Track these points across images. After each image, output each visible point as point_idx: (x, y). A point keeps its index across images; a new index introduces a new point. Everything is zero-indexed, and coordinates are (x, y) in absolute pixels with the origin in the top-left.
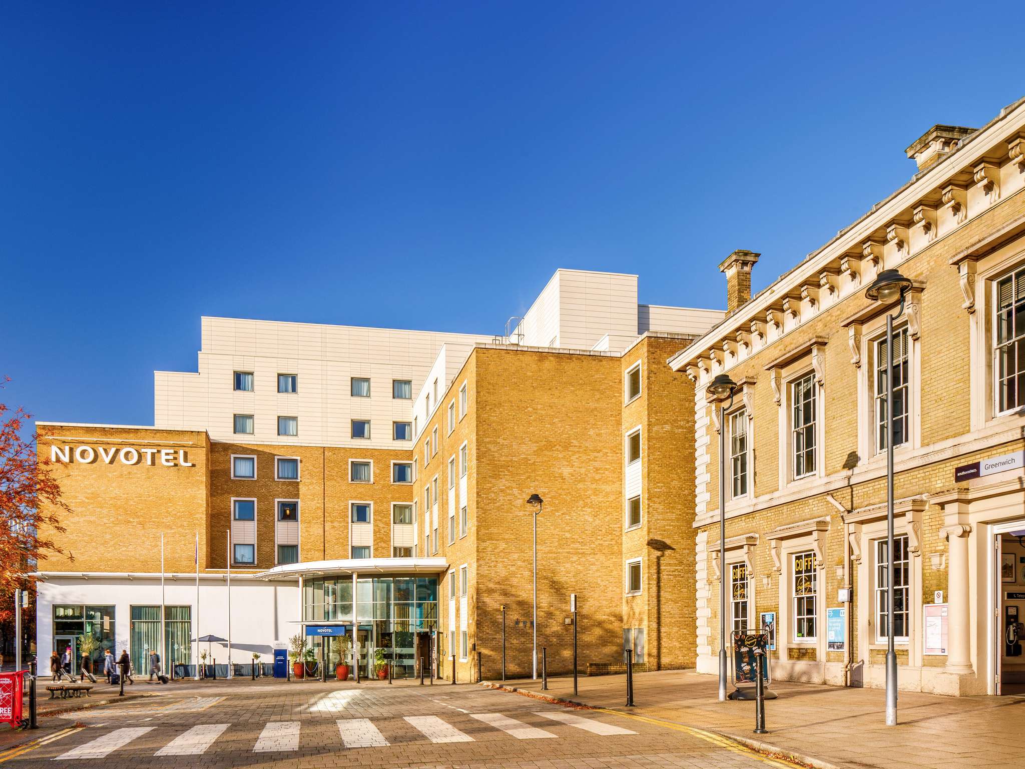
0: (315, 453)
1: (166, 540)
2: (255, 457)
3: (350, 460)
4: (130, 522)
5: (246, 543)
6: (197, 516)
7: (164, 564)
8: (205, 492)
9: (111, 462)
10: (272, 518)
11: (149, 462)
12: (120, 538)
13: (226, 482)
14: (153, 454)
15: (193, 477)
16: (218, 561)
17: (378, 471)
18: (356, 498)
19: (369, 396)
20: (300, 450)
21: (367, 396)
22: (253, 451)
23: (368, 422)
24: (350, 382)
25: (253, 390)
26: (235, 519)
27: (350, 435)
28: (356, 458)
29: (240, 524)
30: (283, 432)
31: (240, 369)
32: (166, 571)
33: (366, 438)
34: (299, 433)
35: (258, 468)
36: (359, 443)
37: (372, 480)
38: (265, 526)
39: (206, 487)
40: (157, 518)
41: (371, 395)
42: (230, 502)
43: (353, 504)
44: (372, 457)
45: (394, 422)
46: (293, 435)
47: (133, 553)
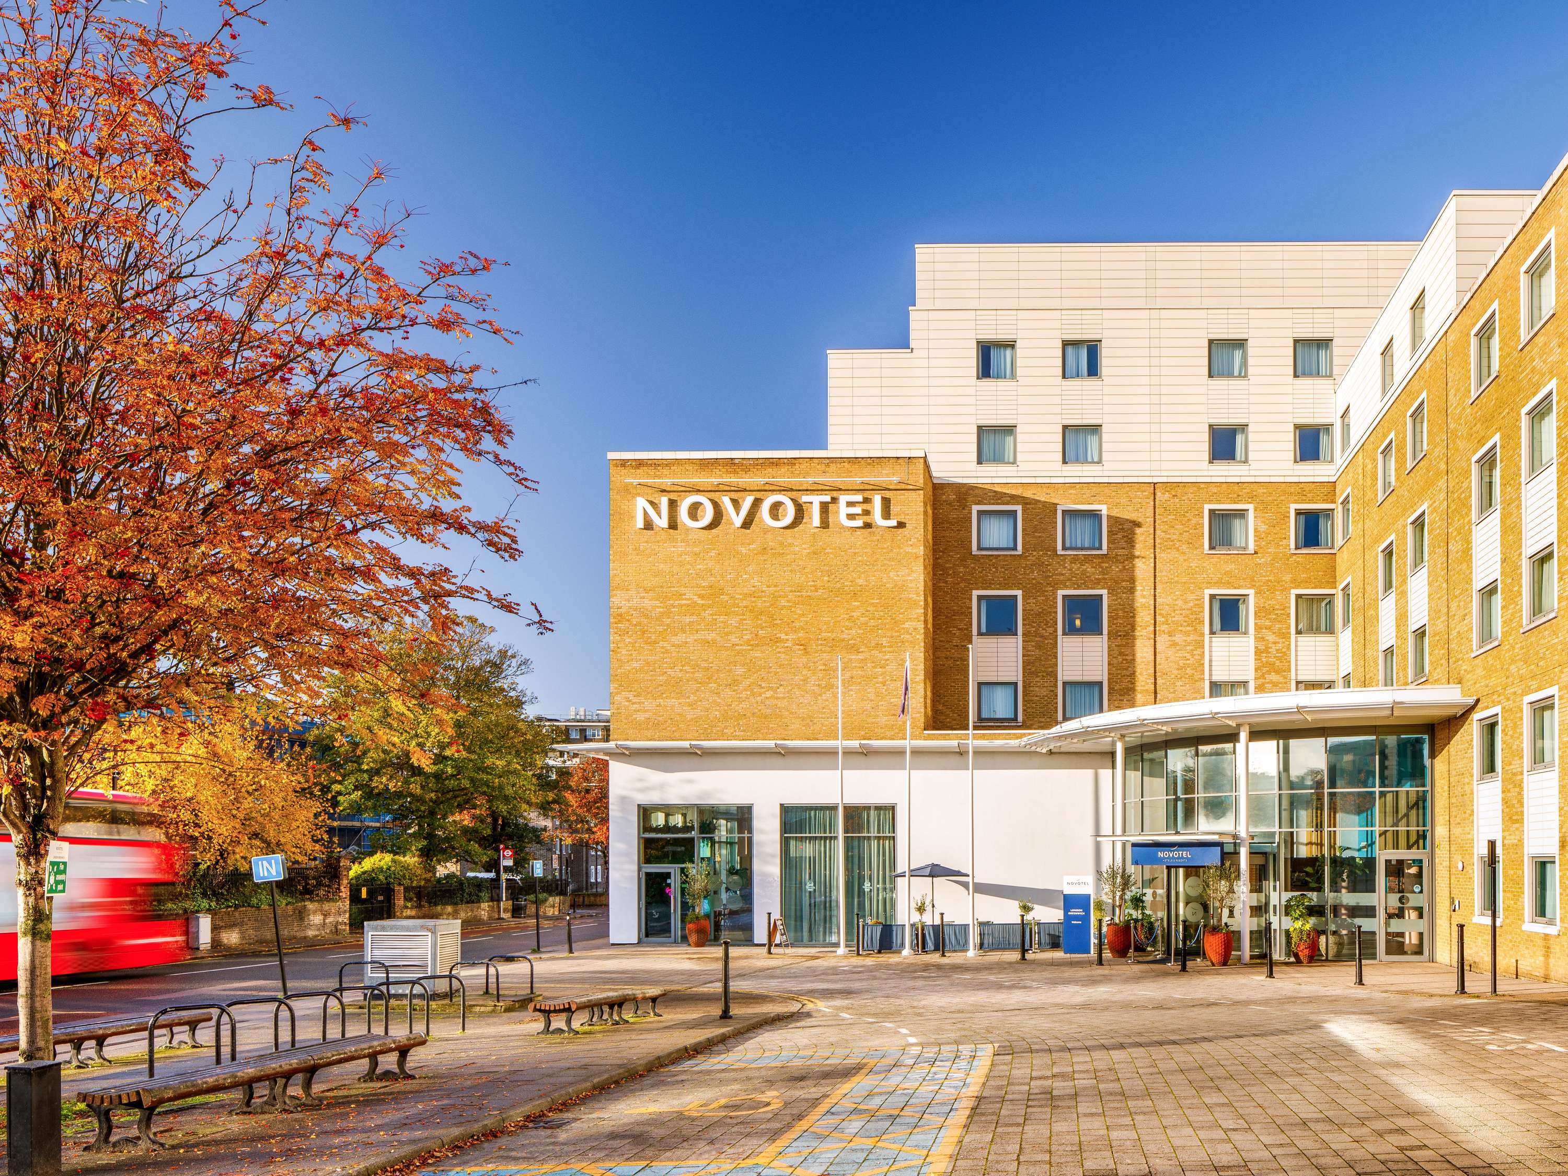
0: (1136, 497)
1: (848, 675)
2: (1019, 508)
3: (1207, 507)
4: (779, 640)
5: (1001, 680)
6: (907, 625)
7: (843, 723)
8: (922, 577)
9: (747, 524)
10: (1051, 630)
11: (816, 521)
12: (763, 672)
13: (963, 559)
14: (824, 507)
15: (900, 548)
16: (948, 716)
17: (1263, 528)
18: (1218, 584)
19: (1246, 376)
20: (1107, 491)
21: (1240, 376)
22: (1014, 499)
23: (1243, 427)
24: (1206, 350)
25: (1013, 376)
26: (980, 634)
27: (1206, 456)
28: (1219, 502)
29: (991, 643)
30: (1073, 457)
31: (989, 335)
32: (846, 737)
33: (1241, 462)
34: (1105, 456)
35: (1024, 530)
36: (1225, 471)
37: (1251, 547)
38: (1039, 647)
39: (925, 568)
40: (832, 631)
41: (1250, 373)
42: (971, 600)
43: (1212, 597)
44: (1251, 498)
45: (1297, 427)
46: (1093, 462)
47: (785, 703)
